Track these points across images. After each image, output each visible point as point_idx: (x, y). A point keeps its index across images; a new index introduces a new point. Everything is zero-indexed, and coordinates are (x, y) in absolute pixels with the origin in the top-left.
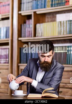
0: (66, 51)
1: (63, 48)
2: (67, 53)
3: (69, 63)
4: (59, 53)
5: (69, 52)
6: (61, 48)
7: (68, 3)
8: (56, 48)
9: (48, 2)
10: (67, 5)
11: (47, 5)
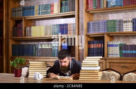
0: (52, 47)
1: (49, 45)
2: (53, 49)
3: (54, 56)
4: (46, 48)
5: (54, 48)
6: (48, 45)
7: (53, 12)
8: (43, 45)
9: (36, 11)
10: (52, 13)
11: (35, 13)
